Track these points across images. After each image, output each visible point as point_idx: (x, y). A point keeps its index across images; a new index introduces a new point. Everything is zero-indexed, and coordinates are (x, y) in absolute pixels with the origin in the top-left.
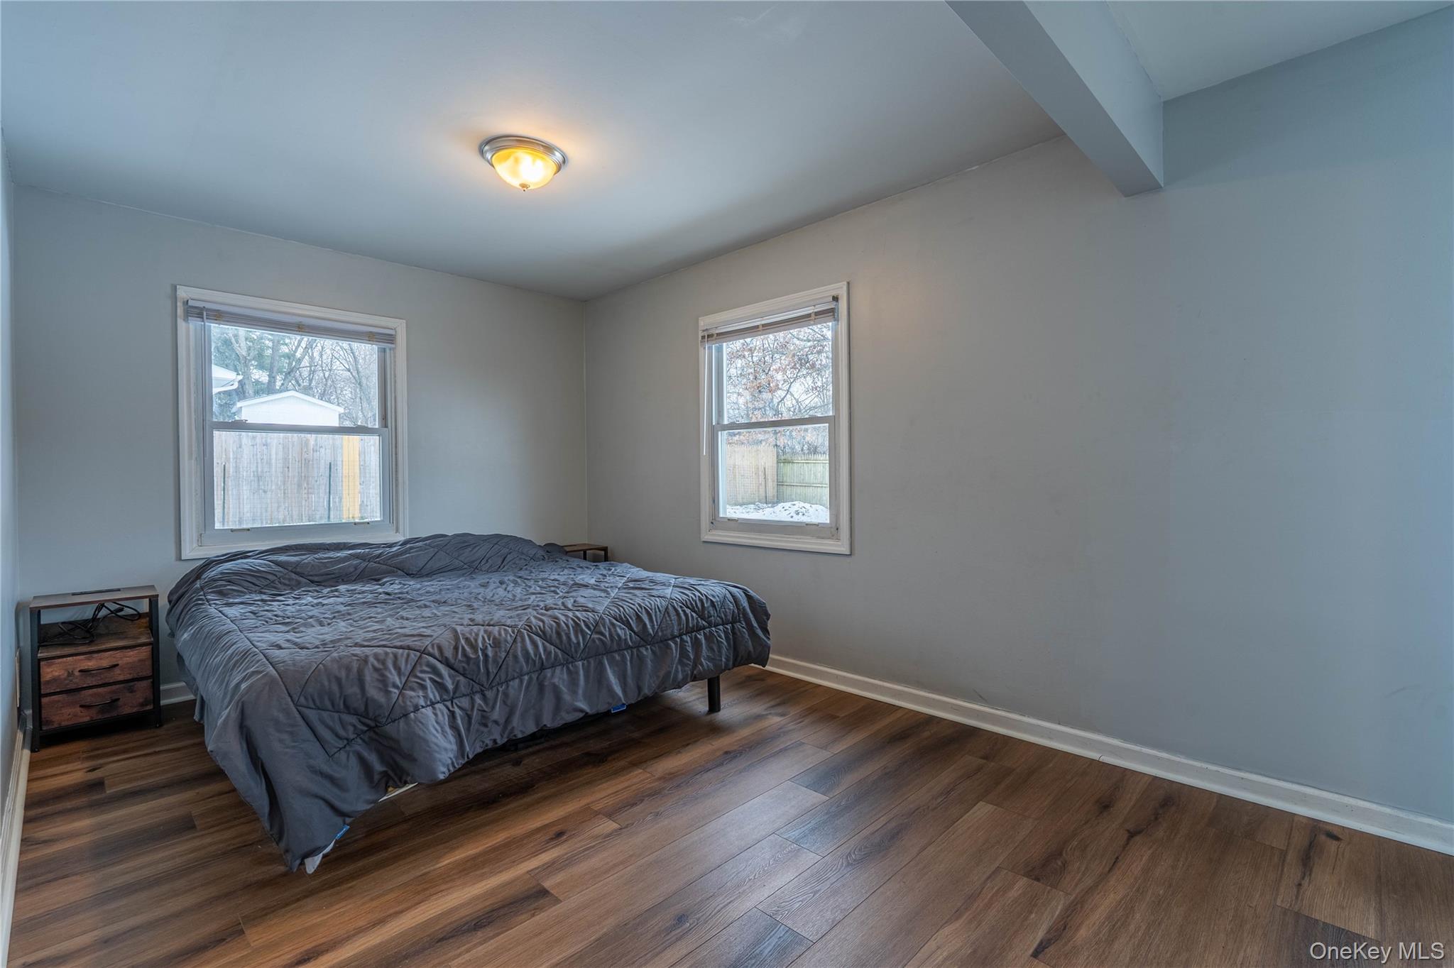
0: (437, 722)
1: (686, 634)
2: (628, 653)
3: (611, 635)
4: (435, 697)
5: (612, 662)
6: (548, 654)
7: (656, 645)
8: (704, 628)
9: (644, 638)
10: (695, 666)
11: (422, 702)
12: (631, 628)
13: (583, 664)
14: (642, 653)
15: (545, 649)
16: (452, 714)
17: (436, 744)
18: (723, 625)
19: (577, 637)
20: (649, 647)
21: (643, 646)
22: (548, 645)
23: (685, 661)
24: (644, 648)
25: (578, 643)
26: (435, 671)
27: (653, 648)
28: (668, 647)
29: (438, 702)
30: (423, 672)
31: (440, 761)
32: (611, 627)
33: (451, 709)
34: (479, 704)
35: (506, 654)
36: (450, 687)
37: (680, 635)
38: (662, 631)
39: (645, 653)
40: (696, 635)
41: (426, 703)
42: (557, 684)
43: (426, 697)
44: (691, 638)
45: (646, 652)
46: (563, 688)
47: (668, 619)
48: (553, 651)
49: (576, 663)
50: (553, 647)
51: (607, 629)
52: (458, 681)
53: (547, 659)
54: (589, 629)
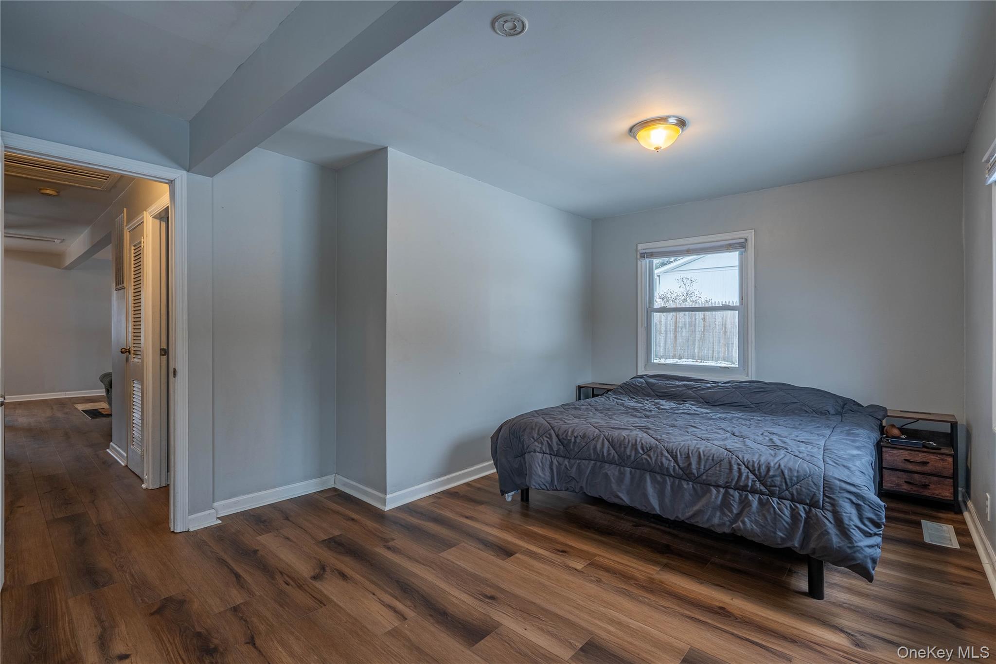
0: (541, 462)
1: (735, 489)
2: (670, 480)
3: (656, 460)
4: (546, 450)
5: (654, 480)
6: (609, 454)
7: (699, 485)
8: (762, 494)
9: (686, 474)
10: (735, 521)
11: (538, 450)
12: (676, 461)
13: (631, 471)
14: (682, 485)
15: (608, 451)
16: (552, 463)
17: (535, 471)
18: (792, 501)
19: (631, 450)
20: (691, 483)
21: (685, 480)
22: (611, 448)
23: (726, 511)
24: (686, 482)
25: (630, 456)
26: (551, 438)
27: (695, 486)
28: (710, 491)
29: (547, 454)
30: (546, 437)
31: (534, 479)
32: (660, 455)
33: (553, 460)
34: (566, 465)
35: (585, 444)
36: (555, 449)
37: (727, 487)
38: (707, 476)
39: (685, 486)
40: (747, 496)
41: (540, 451)
42: (609, 474)
43: (541, 448)
44: (741, 496)
45: (687, 486)
46: (613, 480)
47: (718, 469)
48: (612, 454)
49: (626, 468)
50: (614, 451)
51: (656, 455)
52: (560, 448)
53: (607, 456)
54: (643, 449)
